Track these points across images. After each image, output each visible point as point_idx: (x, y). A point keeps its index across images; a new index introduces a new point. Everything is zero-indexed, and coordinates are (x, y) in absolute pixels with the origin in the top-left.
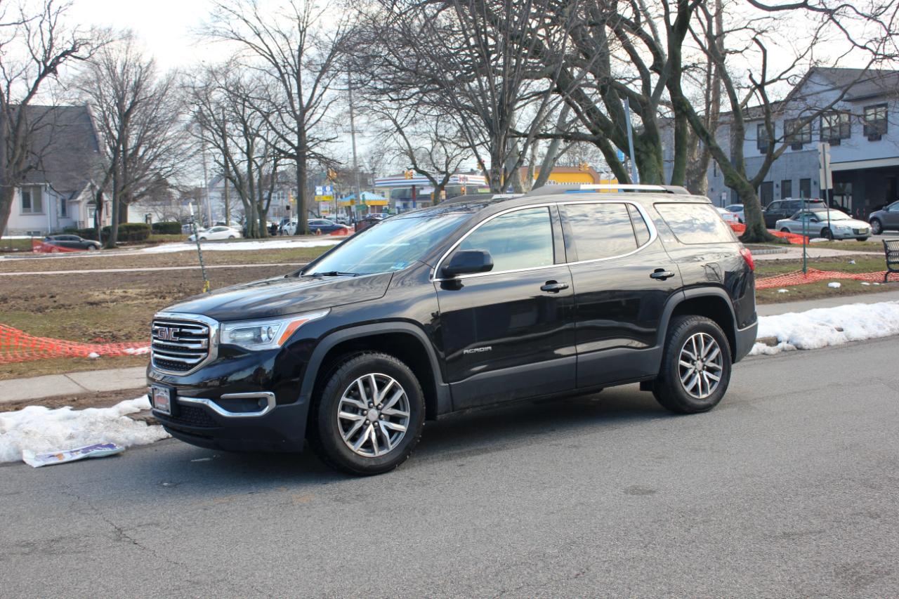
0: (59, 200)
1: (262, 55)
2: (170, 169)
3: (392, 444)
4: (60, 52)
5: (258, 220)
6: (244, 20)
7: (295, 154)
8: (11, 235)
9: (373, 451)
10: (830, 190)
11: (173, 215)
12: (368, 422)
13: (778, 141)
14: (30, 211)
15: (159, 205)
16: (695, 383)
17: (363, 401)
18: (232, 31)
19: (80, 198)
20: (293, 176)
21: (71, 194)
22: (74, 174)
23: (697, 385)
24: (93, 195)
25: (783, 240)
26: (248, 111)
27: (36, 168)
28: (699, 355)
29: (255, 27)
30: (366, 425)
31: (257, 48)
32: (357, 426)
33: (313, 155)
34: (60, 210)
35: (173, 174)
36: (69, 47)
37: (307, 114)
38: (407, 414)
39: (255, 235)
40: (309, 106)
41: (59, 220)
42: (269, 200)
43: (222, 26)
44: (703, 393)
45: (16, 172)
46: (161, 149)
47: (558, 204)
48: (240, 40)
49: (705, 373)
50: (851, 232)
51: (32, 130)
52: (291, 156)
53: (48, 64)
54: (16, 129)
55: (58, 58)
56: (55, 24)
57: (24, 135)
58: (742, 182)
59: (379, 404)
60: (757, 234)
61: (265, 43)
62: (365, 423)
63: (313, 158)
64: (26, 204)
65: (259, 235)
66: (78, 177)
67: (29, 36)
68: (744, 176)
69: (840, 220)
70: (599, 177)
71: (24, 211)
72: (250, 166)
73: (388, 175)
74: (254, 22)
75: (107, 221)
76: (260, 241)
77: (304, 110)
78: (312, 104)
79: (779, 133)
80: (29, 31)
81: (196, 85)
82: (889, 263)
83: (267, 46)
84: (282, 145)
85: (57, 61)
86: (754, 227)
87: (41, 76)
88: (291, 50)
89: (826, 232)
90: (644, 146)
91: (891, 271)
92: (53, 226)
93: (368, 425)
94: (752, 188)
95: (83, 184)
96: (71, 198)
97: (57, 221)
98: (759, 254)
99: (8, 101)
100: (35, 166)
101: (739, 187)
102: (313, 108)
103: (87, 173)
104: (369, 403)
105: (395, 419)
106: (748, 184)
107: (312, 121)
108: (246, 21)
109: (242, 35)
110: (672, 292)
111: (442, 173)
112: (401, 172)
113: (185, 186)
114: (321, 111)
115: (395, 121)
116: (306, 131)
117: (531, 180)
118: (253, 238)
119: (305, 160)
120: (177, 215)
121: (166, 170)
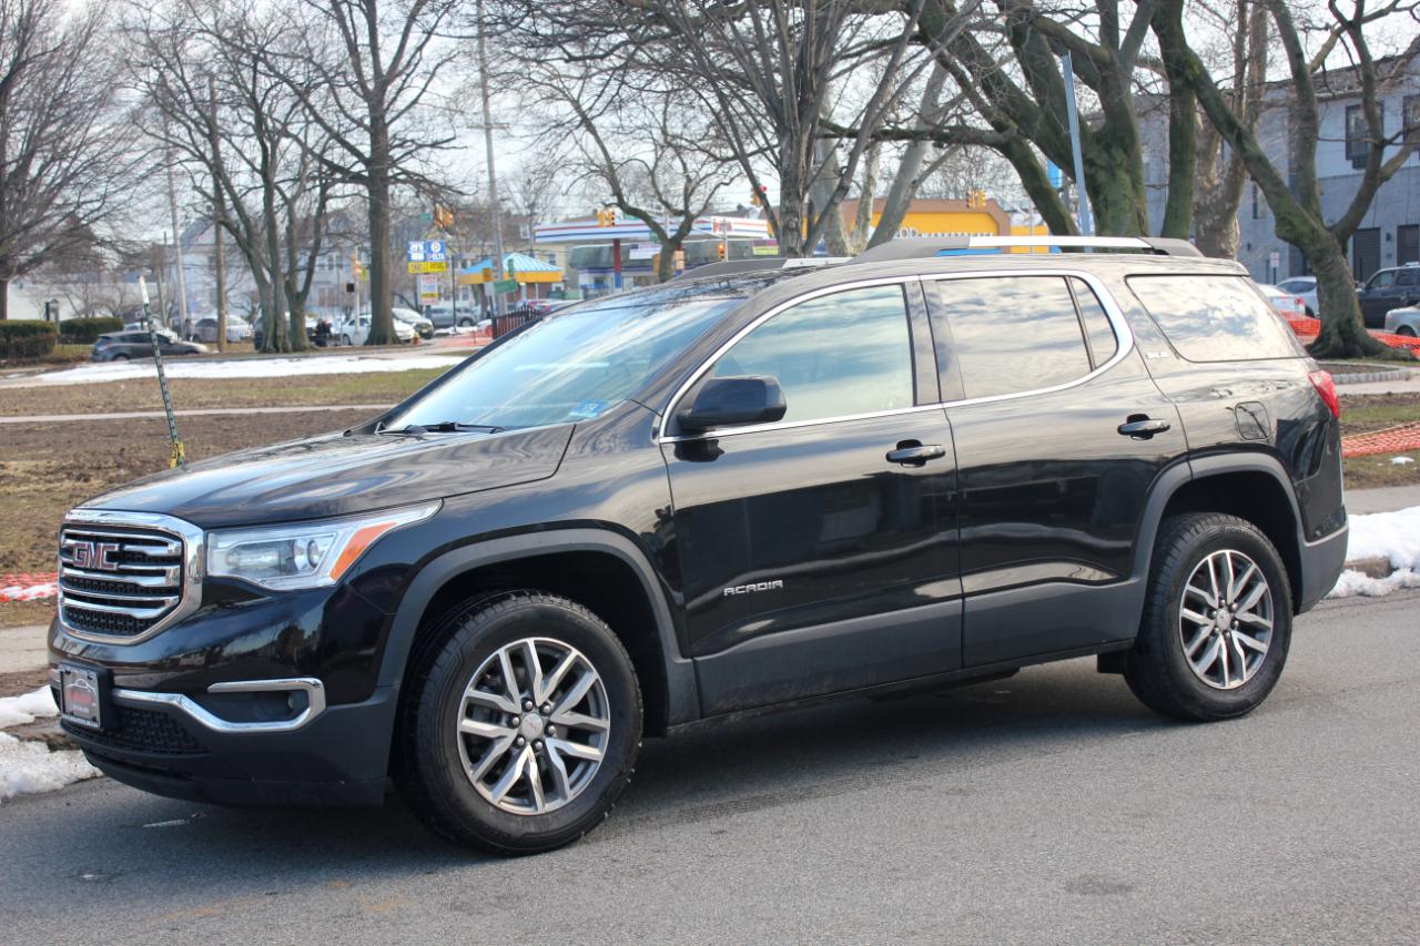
2: (97, 205)
3: (572, 786)
5: (288, 315)
7: (366, 174)
9: (532, 803)
11: (106, 303)
12: (521, 740)
13: (1390, 142)
15: (75, 282)
16: (1215, 657)
17: (510, 697)
20: (361, 221)
23: (1218, 661)
25: (1402, 353)
26: (264, 82)
28: (1224, 596)
30: (517, 746)
32: (498, 750)
33: (402, 177)
37: (390, 88)
38: (605, 723)
39: (280, 345)
40: (394, 72)
42: (310, 271)
44: (1231, 679)
46: (77, 163)
47: (923, 278)
49: (1236, 635)
52: (356, 178)
58: (1314, 231)
59: (545, 704)
60: (1345, 340)
62: (515, 744)
63: (404, 182)
65: (289, 345)
68: (1318, 216)
70: (1009, 220)
72: (268, 199)
73: (563, 217)
76: (291, 359)
77: (383, 81)
78: (400, 68)
79: (1392, 125)
81: (152, 26)
84: (336, 155)
86: (1339, 325)
90: (1105, 155)
93: (522, 748)
94: (1336, 242)
98: (1350, 382)
101: (1306, 241)
104: (525, 700)
105: (578, 734)
106: (1329, 234)
107: (400, 104)
110: (1165, 464)
111: (678, 213)
112: (590, 212)
113: (130, 242)
114: (420, 83)
115: (576, 104)
116: (387, 125)
117: (865, 227)
118: (277, 351)
119: (386, 186)
120: (114, 302)
121: (90, 206)
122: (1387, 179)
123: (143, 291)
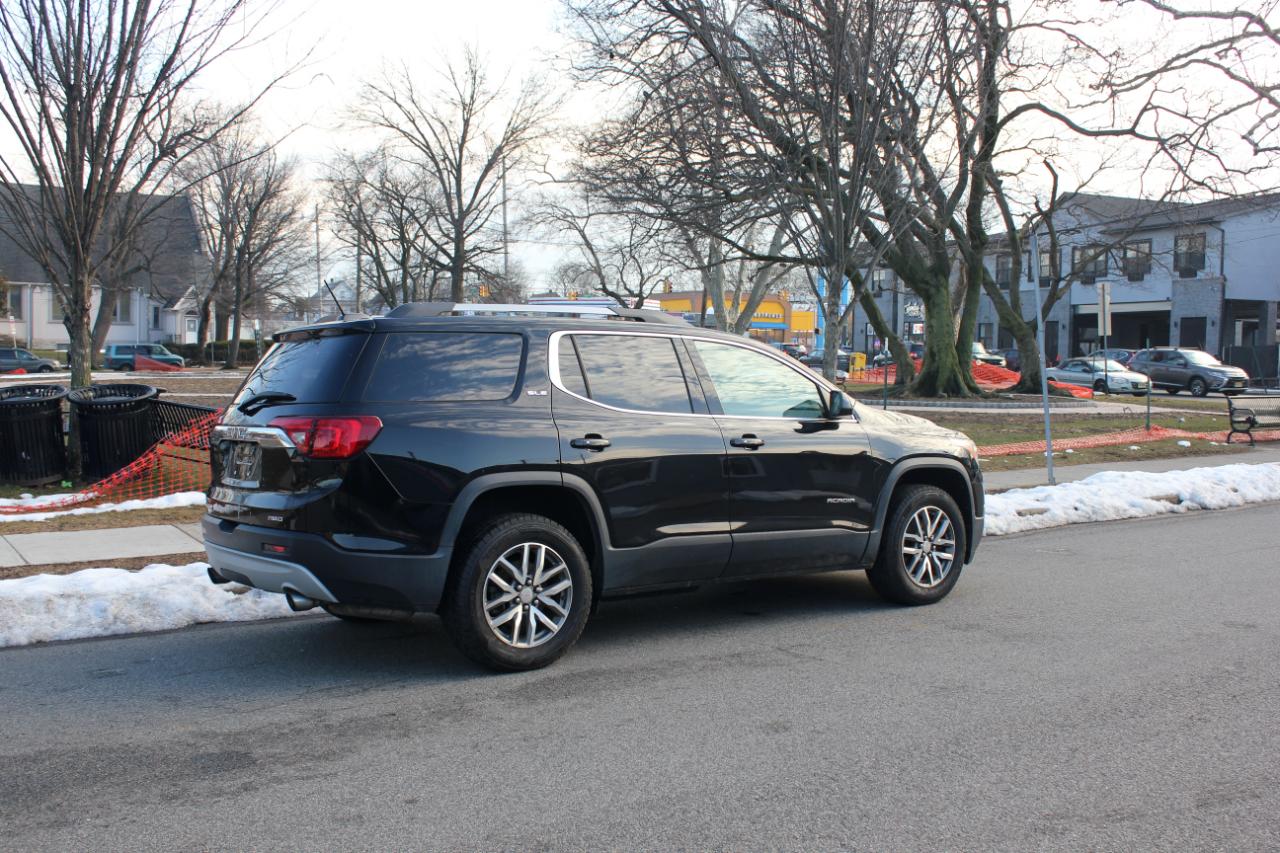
0: (151, 308)
1: (416, 146)
4: (179, 132)
6: (397, 103)
7: (451, 266)
10: (1108, 337)
13: (1063, 279)
14: (116, 320)
18: (383, 117)
19: (176, 307)
21: (167, 301)
22: (176, 277)
24: (198, 303)
25: (1065, 392)
29: (410, 112)
31: (411, 138)
33: (471, 268)
34: (151, 320)
36: (188, 127)
37: (467, 218)
40: (468, 211)
41: (150, 331)
43: (372, 110)
48: (392, 126)
50: (1130, 386)
52: (447, 269)
53: (164, 146)
54: (124, 222)
58: (1020, 324)
60: (1034, 384)
61: (420, 132)
63: (472, 271)
68: (1021, 316)
69: (1117, 371)
70: (791, 307)
74: (409, 106)
75: (211, 337)
77: (464, 214)
78: (473, 207)
79: (1066, 269)
82: (1233, 422)
83: (422, 135)
84: (439, 256)
86: (1031, 376)
87: (155, 160)
88: (450, 141)
89: (1101, 385)
91: (1235, 430)
94: (1031, 331)
96: (165, 307)
97: (148, 332)
98: (1070, 407)
101: (1016, 329)
106: (1027, 327)
107: (471, 228)
108: (399, 105)
109: (394, 121)
111: (636, 296)
112: (548, 291)
114: (485, 215)
115: (581, 232)
116: (464, 239)
117: (737, 308)
119: (462, 273)
121: (278, 277)
122: (1059, 298)
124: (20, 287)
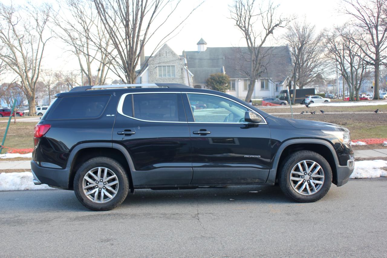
0: (275, 85)
1: (360, 19)
2: (321, 71)
4: (275, 25)
5: (355, 92)
6: (352, 5)
7: (374, 63)
8: (256, 99)
11: (323, 91)
14: (264, 89)
15: (318, 87)
18: (347, 10)
19: (283, 83)
20: (372, 74)
21: (280, 82)
22: (280, 74)
24: (288, 82)
27: (264, 72)
29: (357, 8)
31: (358, 17)
33: (382, 64)
34: (275, 89)
35: (322, 73)
36: (278, 22)
37: (380, 45)
39: (353, 99)
41: (275, 93)
42: (360, 84)
43: (342, 8)
45: (257, 73)
46: (317, 63)
48: (350, 14)
51: (263, 57)
52: (372, 64)
53: (270, 30)
54: (257, 57)
55: (274, 27)
56: (273, 13)
57: (260, 59)
61: (362, 15)
63: (383, 65)
64: (262, 86)
65: (355, 100)
66: (282, 75)
67: (263, 19)
71: (261, 89)
72: (351, 69)
74: (357, 5)
76: (354, 102)
77: (379, 43)
78: (383, 40)
80: (263, 17)
81: (329, 35)
84: (368, 59)
85: (273, 29)
87: (267, 35)
88: (374, 16)
92: (272, 95)
95: (284, 79)
96: (280, 84)
97: (274, 93)
99: (254, 46)
100: (263, 71)
102: (383, 42)
103: (285, 74)
107: (382, 48)
108: (353, 5)
109: (351, 12)
113: (327, 78)
116: (379, 53)
118: (352, 101)
119: (379, 66)
120: (325, 90)
123: (330, 88)
124: (234, 80)
